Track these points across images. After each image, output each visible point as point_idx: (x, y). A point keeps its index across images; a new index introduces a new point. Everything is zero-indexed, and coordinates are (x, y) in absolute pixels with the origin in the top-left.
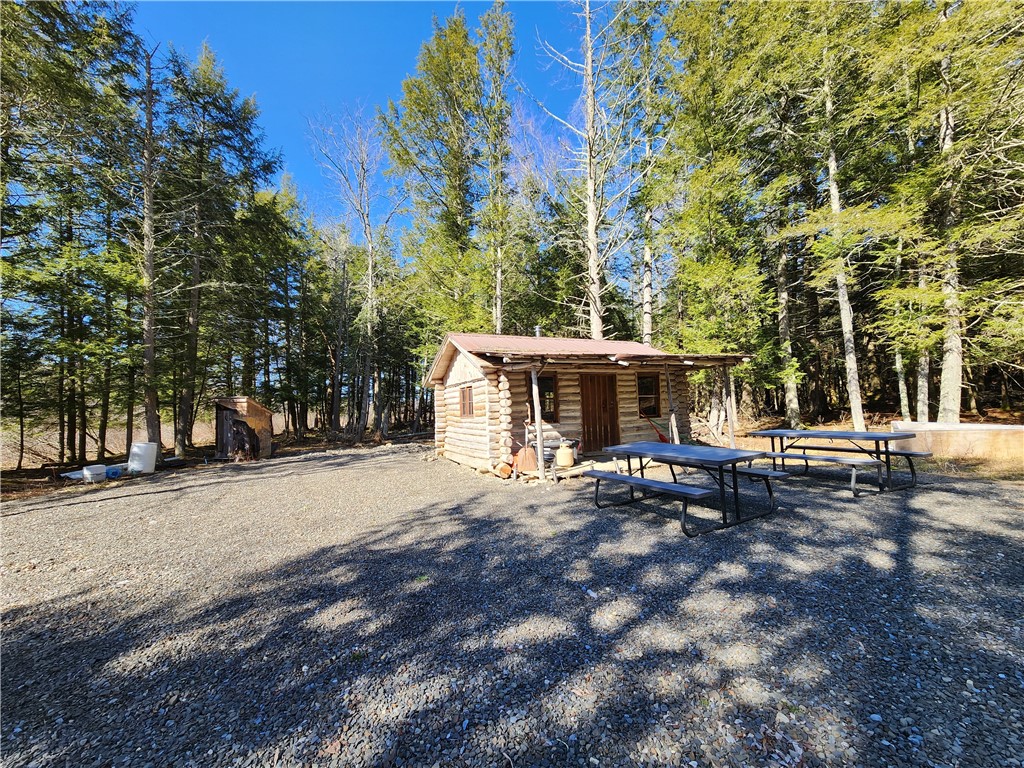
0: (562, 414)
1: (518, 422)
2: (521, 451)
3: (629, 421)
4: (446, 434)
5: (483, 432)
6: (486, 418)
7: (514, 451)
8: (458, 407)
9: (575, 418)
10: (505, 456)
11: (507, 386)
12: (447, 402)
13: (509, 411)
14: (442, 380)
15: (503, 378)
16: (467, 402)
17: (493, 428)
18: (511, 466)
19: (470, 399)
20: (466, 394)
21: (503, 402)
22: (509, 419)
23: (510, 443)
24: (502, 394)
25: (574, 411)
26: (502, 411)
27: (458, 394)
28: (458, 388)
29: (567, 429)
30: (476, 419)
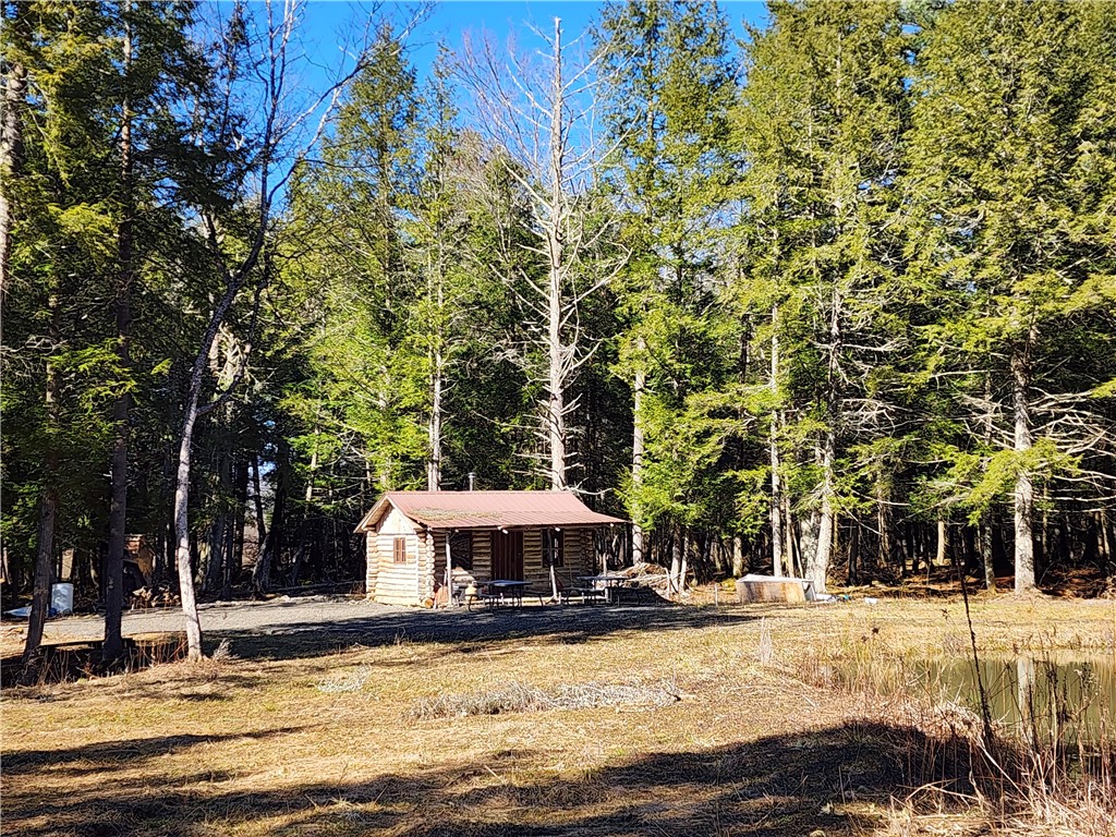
0: (475, 563)
1: (439, 568)
2: (440, 590)
3: (534, 570)
4: (378, 580)
5: (413, 577)
6: (416, 566)
7: (436, 590)
8: (392, 554)
9: (485, 566)
10: (429, 593)
11: (432, 542)
12: (379, 548)
13: (433, 560)
14: (375, 527)
15: (429, 536)
16: (401, 551)
17: (421, 573)
18: (433, 600)
19: (404, 548)
20: (399, 545)
21: (429, 554)
22: (433, 566)
23: (433, 584)
24: (428, 548)
25: (485, 560)
26: (428, 560)
27: (392, 542)
28: (392, 537)
29: (479, 574)
30: (408, 566)
